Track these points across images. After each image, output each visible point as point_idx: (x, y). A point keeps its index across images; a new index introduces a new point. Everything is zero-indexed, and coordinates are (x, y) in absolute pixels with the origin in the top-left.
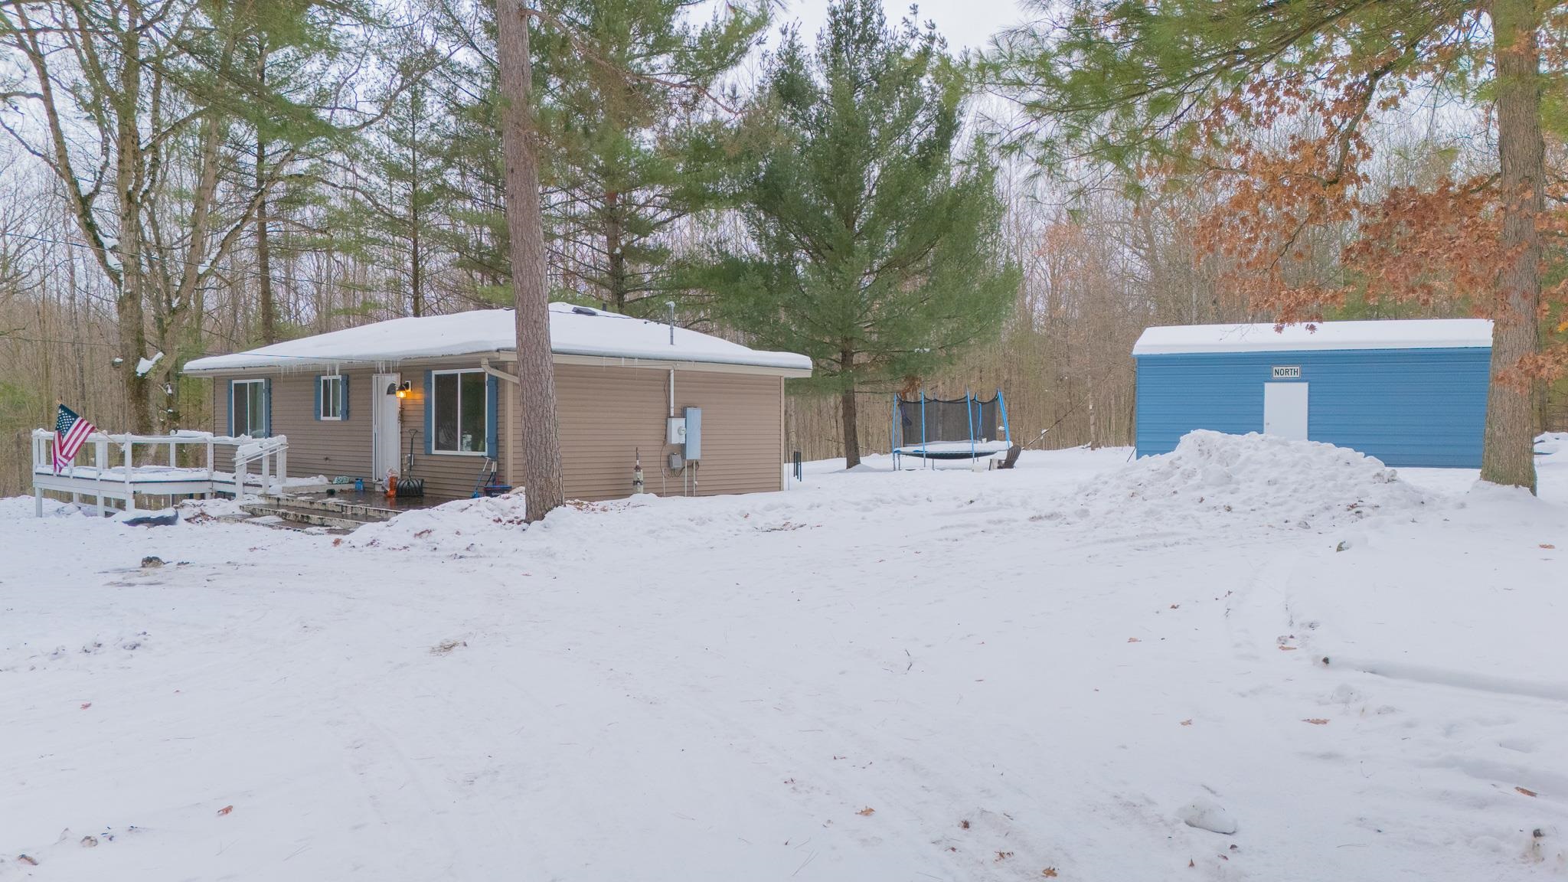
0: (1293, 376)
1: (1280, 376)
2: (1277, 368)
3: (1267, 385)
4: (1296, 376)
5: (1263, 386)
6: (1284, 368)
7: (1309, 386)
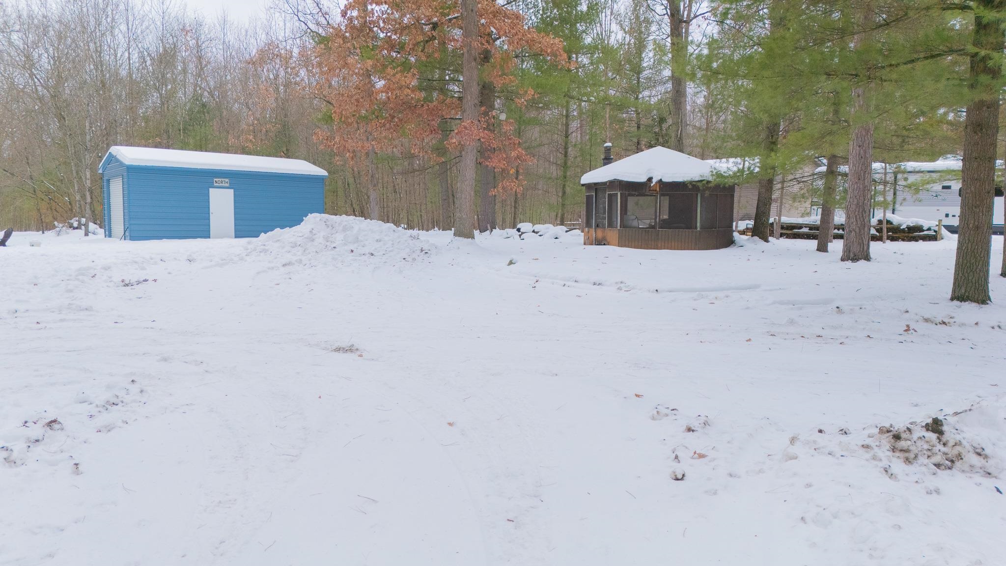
0: (225, 185)
1: (218, 185)
2: (216, 180)
3: (211, 190)
4: (227, 185)
5: (209, 190)
6: (220, 180)
7: (234, 191)
